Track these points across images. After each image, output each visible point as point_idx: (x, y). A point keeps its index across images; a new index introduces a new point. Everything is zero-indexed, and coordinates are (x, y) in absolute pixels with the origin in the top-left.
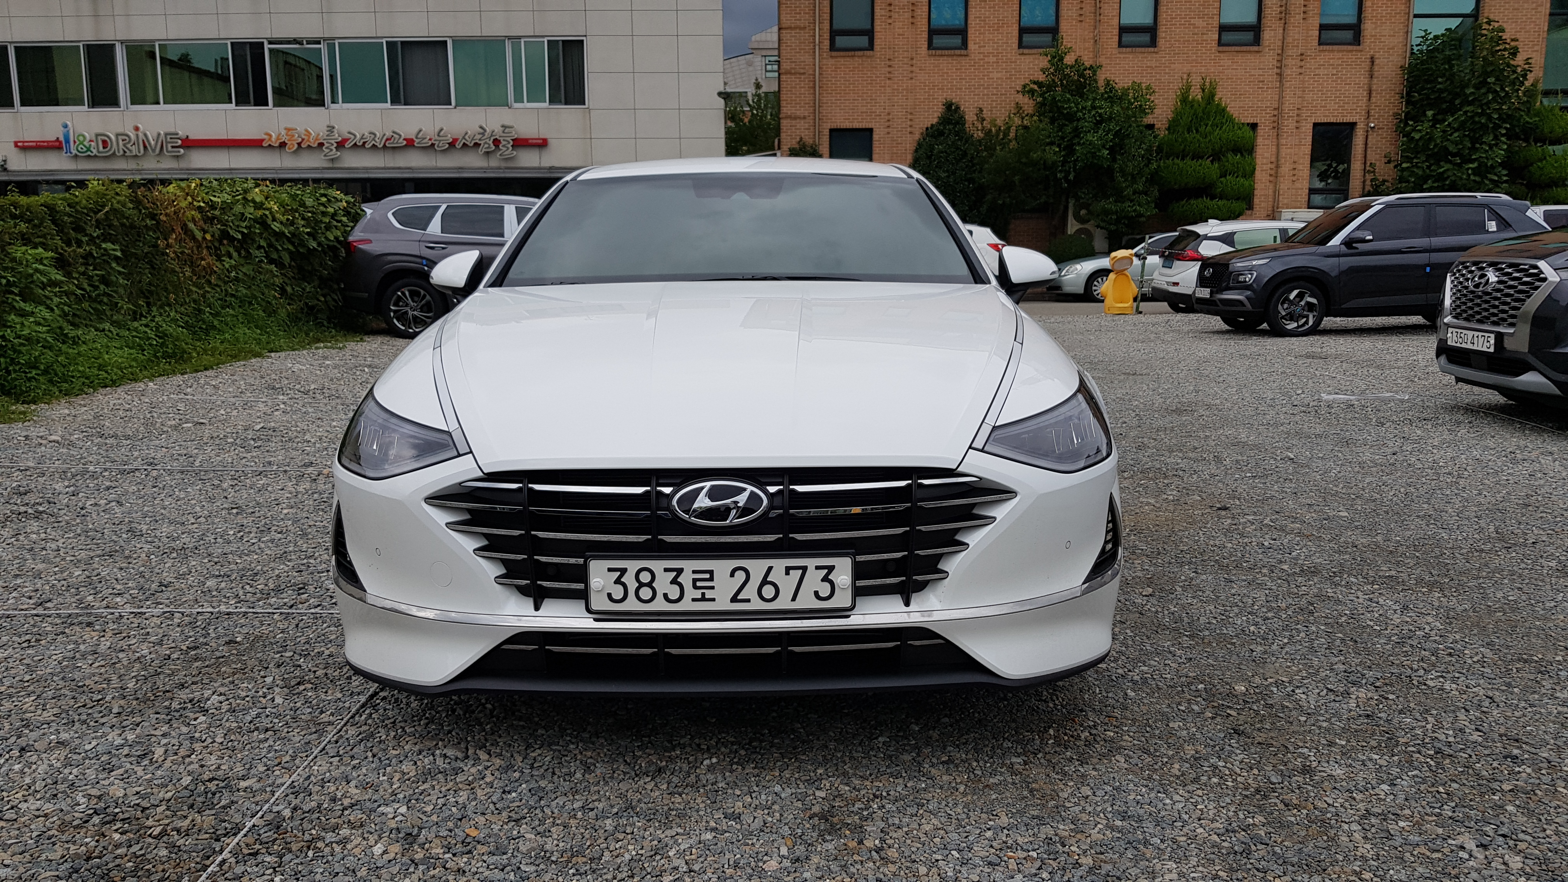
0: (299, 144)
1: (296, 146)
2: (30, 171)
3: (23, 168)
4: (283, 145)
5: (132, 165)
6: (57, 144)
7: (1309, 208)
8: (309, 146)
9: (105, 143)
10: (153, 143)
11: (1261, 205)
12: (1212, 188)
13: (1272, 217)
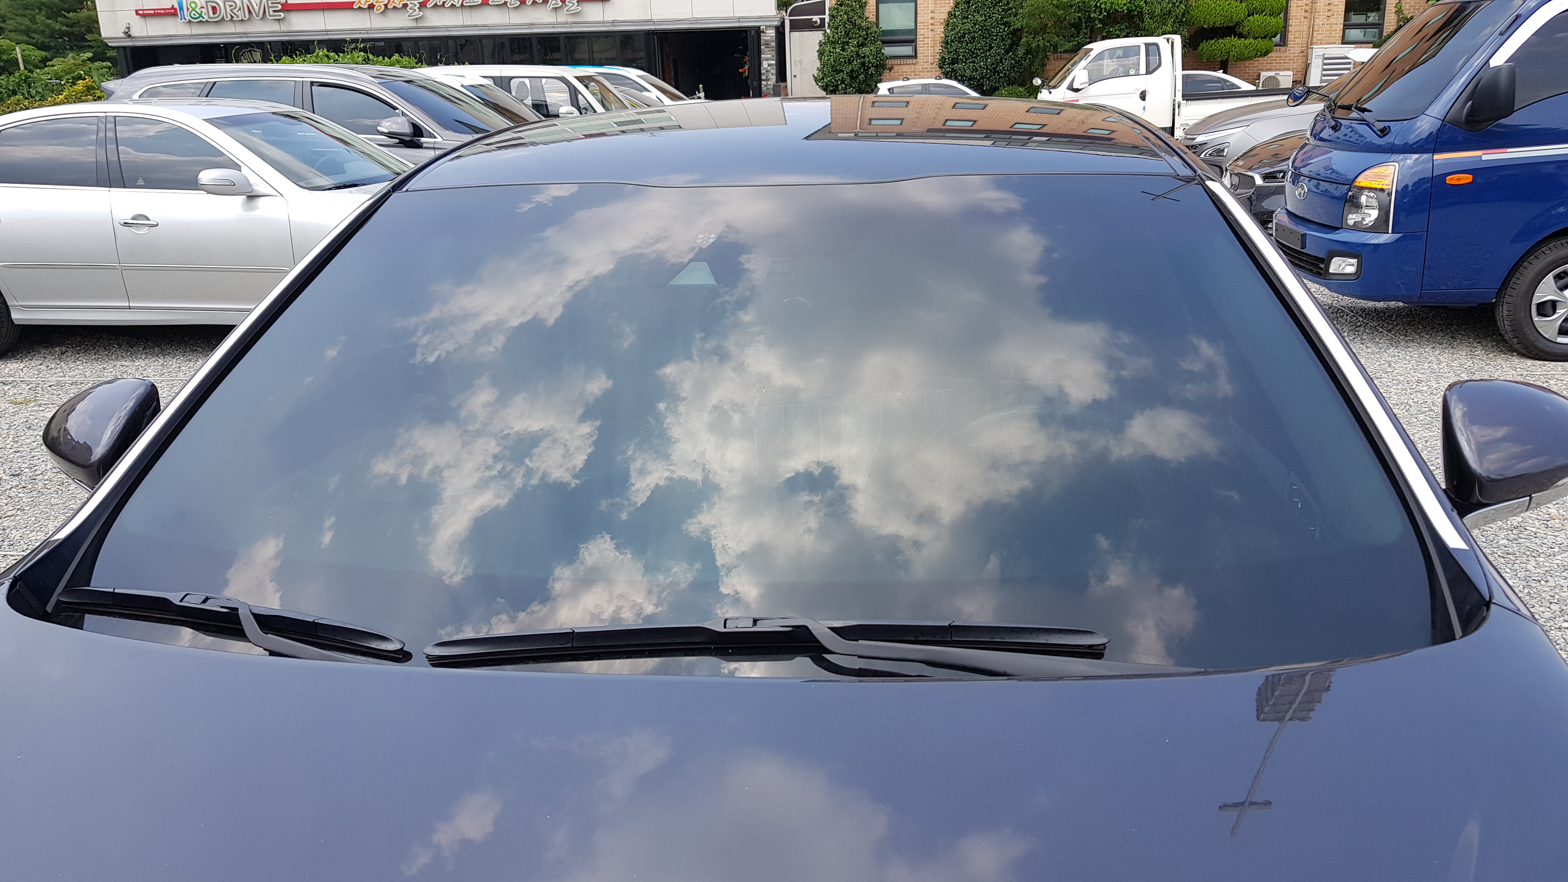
0: (386, 6)
1: (383, 7)
2: (151, 37)
3: (144, 34)
4: (371, 7)
5: (240, 29)
6: (173, 11)
7: (1343, 43)
8: (395, 8)
9: (214, 8)
10: (256, 8)
11: (1295, 41)
12: (1240, 26)
13: (1305, 54)
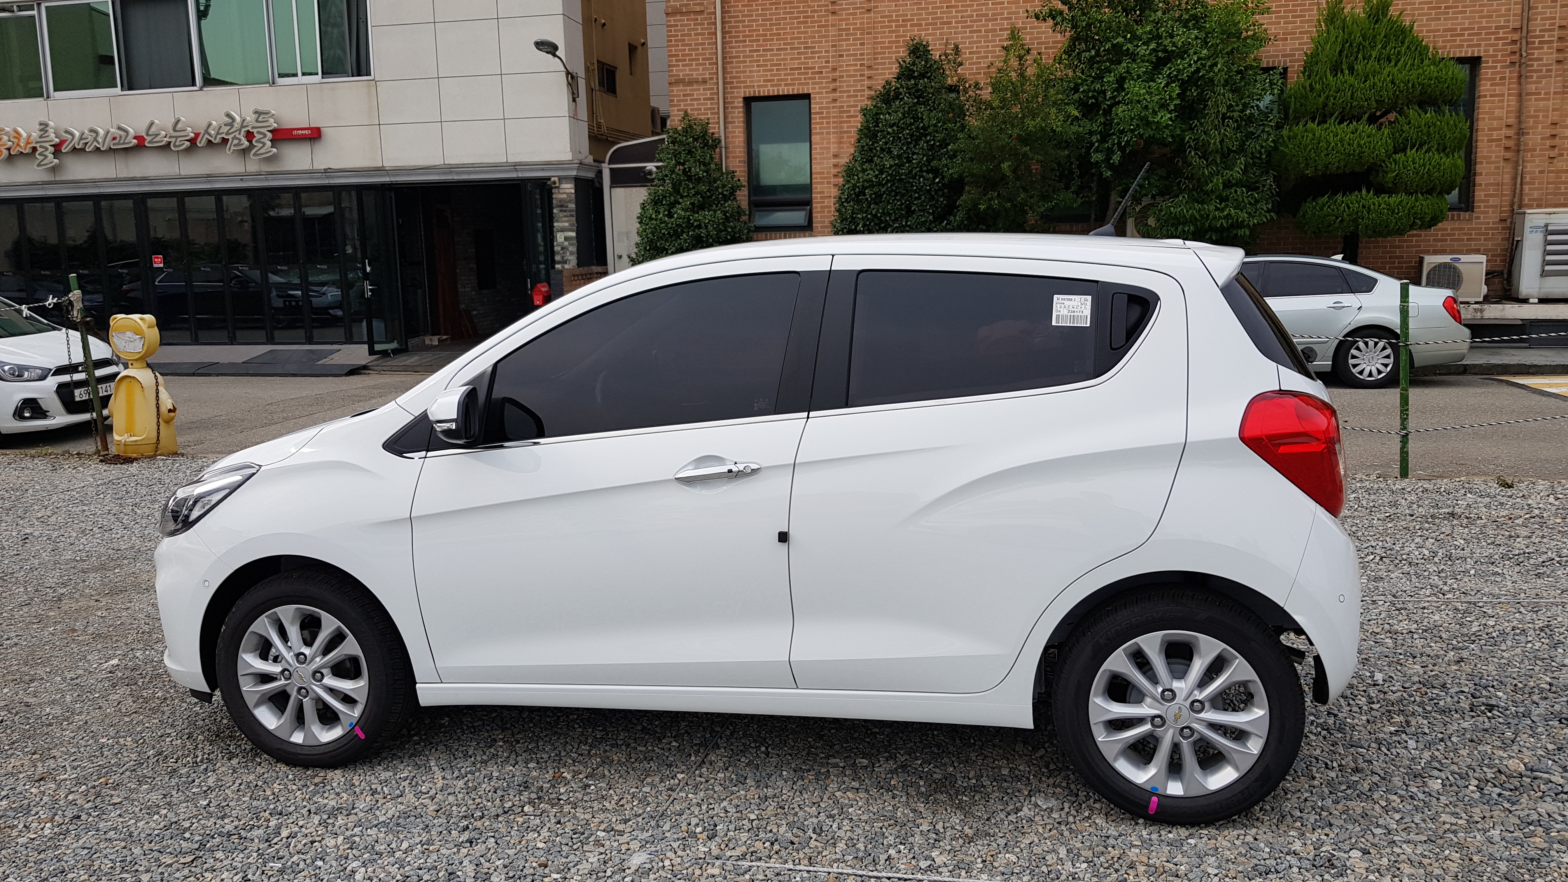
0: (9, 149)
1: (5, 152)
8: (20, 152)
11: (1488, 201)
12: (1378, 172)
13: (1508, 225)
